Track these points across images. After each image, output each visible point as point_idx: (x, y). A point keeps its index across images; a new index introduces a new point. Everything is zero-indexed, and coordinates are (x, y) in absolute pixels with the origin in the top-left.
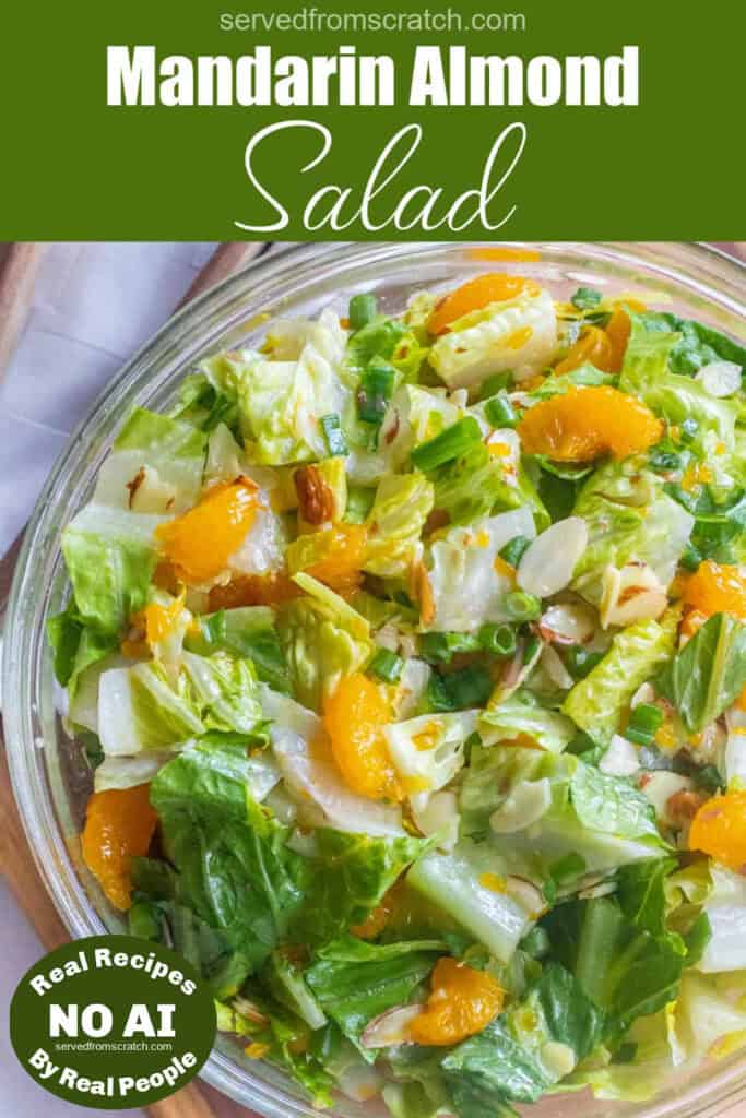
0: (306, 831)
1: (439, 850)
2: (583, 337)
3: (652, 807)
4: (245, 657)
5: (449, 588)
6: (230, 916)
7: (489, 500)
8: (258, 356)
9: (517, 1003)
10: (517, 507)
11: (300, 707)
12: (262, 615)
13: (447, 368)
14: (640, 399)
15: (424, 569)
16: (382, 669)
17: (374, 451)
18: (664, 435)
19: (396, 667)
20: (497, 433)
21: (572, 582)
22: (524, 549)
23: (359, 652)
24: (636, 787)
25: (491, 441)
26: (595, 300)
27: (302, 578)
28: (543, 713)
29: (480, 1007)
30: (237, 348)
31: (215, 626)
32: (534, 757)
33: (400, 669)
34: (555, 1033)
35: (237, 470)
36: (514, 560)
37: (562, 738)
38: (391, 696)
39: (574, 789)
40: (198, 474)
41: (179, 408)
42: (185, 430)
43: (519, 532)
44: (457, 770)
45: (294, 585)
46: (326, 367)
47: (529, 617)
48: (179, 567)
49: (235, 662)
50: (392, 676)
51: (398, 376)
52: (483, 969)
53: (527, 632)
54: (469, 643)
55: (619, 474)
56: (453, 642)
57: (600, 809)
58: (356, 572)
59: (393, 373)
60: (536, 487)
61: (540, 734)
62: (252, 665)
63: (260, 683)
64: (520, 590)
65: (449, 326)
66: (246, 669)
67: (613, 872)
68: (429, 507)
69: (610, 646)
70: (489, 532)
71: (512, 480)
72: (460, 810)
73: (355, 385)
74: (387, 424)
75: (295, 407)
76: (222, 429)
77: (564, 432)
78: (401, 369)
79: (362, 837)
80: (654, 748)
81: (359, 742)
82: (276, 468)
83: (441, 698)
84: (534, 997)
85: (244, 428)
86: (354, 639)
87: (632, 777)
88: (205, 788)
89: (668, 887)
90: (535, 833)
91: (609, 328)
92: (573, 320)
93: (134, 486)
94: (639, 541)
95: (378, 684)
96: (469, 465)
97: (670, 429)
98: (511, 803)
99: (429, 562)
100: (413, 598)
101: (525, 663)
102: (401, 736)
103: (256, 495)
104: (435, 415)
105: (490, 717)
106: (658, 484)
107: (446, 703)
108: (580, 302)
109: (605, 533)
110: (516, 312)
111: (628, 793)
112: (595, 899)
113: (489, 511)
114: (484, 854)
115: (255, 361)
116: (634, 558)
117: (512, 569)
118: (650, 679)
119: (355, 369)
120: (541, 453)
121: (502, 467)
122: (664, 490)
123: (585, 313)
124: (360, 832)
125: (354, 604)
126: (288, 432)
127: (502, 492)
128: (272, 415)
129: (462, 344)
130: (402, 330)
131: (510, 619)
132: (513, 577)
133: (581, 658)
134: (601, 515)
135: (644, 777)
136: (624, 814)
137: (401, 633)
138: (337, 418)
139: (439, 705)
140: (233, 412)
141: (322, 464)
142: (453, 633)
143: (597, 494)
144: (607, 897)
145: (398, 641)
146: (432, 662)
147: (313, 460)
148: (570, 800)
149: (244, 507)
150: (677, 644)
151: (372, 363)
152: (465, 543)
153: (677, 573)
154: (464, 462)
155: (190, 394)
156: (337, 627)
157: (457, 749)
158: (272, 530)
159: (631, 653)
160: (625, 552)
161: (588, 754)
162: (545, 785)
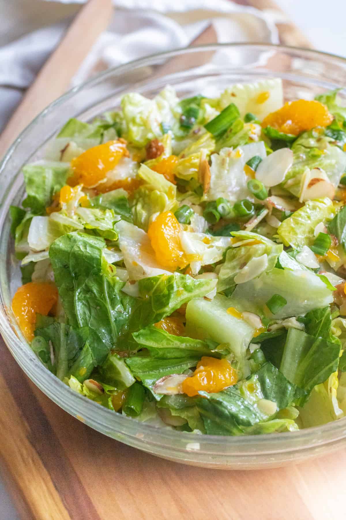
0: (133, 282)
1: (205, 298)
4: (110, 209)
5: (219, 177)
6: (86, 324)
9: (245, 380)
11: (136, 227)
12: (121, 192)
15: (207, 166)
19: (188, 211)
21: (285, 183)
22: (260, 162)
23: (170, 204)
31: (96, 200)
32: (260, 247)
34: (266, 397)
36: (255, 166)
43: (257, 154)
48: (81, 176)
55: (310, 136)
71: (256, 138)
73: (179, 113)
79: (162, 275)
84: (255, 378)
86: (169, 197)
93: (63, 151)
96: (233, 132)
98: (246, 268)
109: (303, 162)
117: (253, 170)
121: (250, 130)
126: (144, 125)
128: (136, 116)
129: (234, 91)
132: (254, 175)
137: (193, 203)
143: (300, 145)
151: (189, 106)
152: (229, 155)
154: (231, 130)
156: (160, 191)
159: (314, 207)
161: (291, 253)
162: (265, 257)
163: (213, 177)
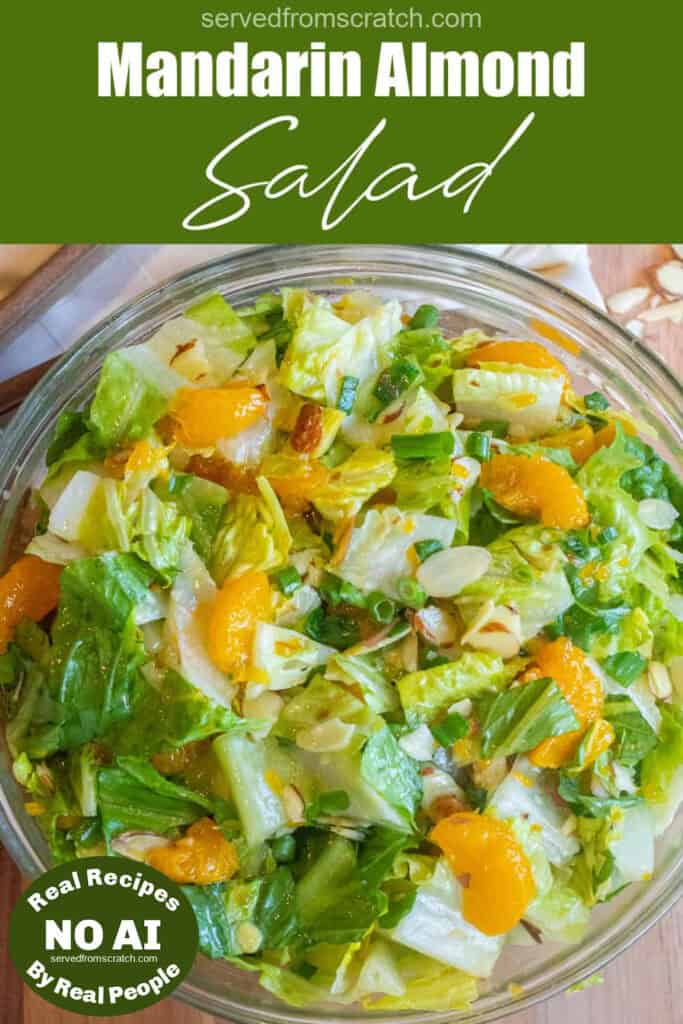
0: (160, 666)
1: (249, 735)
2: (576, 428)
3: (422, 793)
4: (189, 517)
5: (363, 548)
6: (70, 695)
7: (430, 502)
8: (329, 306)
9: (241, 880)
10: (447, 517)
11: (207, 573)
12: (219, 494)
13: (460, 392)
14: (586, 493)
15: (353, 524)
16: (283, 580)
17: (371, 422)
18: (585, 526)
19: (294, 585)
20: (466, 458)
21: (456, 597)
22: (436, 551)
23: (273, 558)
24: (419, 773)
25: (457, 462)
26: (602, 406)
27: (263, 482)
28: (381, 680)
29: (212, 868)
30: (317, 293)
31: (181, 482)
32: (356, 704)
33: (297, 588)
35: (263, 378)
36: (424, 555)
37: (385, 706)
38: (279, 605)
39: (370, 743)
40: (233, 366)
41: (249, 312)
42: (242, 330)
43: (439, 536)
44: (295, 684)
45: (256, 485)
46: (371, 340)
47: (411, 604)
48: (180, 426)
49: (180, 515)
50: (287, 590)
51: (420, 378)
52: (230, 841)
53: (404, 614)
54: (357, 599)
55: (537, 536)
56: (345, 591)
57: (381, 770)
58: (305, 500)
59: (417, 372)
60: (473, 514)
61: (369, 691)
62: (190, 524)
63: (187, 539)
64: (416, 580)
65: (480, 363)
66: (185, 525)
67: (366, 825)
68: (384, 484)
69: (459, 658)
70: (418, 525)
71: (457, 498)
72: (281, 714)
73: (385, 367)
74: (392, 409)
75: (331, 357)
76: (270, 345)
77: (515, 485)
78: (426, 374)
79: (197, 691)
80: (450, 753)
81: (236, 621)
82: (293, 394)
83: (315, 626)
85: (287, 353)
86: (276, 547)
87: (420, 762)
88: (104, 591)
89: (400, 859)
90: (325, 762)
91: (598, 433)
92: (577, 412)
93: (182, 349)
94: (524, 593)
95: (275, 590)
96: (431, 469)
97: (593, 525)
98: (319, 729)
99: (359, 521)
100: (335, 540)
101: (389, 635)
102: (268, 637)
103: (265, 404)
104: (428, 421)
105: (339, 659)
106: (561, 561)
107: (316, 633)
108: (591, 403)
109: (502, 576)
110: (532, 379)
111: (409, 773)
112: (343, 837)
113: (425, 509)
114: (280, 757)
115: (324, 308)
116: (513, 605)
117: (419, 561)
118: (473, 699)
119: (392, 355)
120: (489, 491)
121: (455, 483)
122: (565, 569)
123: (589, 412)
124: (197, 687)
125: (291, 523)
126: (316, 372)
127: (444, 502)
128: (311, 353)
129: (478, 380)
130: (444, 348)
131: (396, 597)
132: (416, 566)
133: (431, 655)
134: (506, 559)
135: (428, 769)
136: (397, 785)
137: (313, 563)
138: (358, 383)
139: (310, 631)
140: (287, 337)
141: (327, 409)
142: (349, 584)
143: (513, 543)
144: (352, 842)
145: (308, 568)
146: (324, 598)
147: (324, 403)
148: (363, 750)
149: (252, 408)
150: (508, 686)
151: (406, 358)
152: (395, 522)
153: (539, 634)
154: (429, 465)
155: (263, 306)
156: (269, 532)
157: (304, 670)
158: (263, 437)
159: (470, 670)
160: (510, 597)
161: (397, 727)
162: (351, 730)
163: (353, 546)
